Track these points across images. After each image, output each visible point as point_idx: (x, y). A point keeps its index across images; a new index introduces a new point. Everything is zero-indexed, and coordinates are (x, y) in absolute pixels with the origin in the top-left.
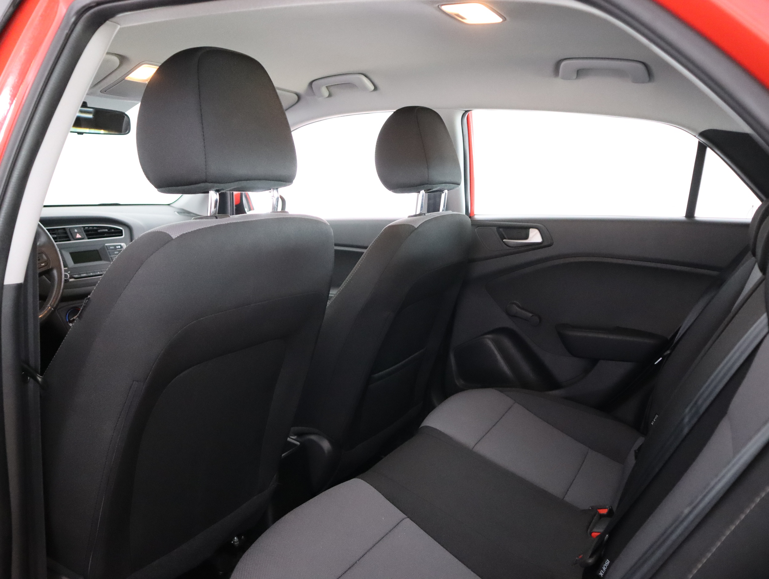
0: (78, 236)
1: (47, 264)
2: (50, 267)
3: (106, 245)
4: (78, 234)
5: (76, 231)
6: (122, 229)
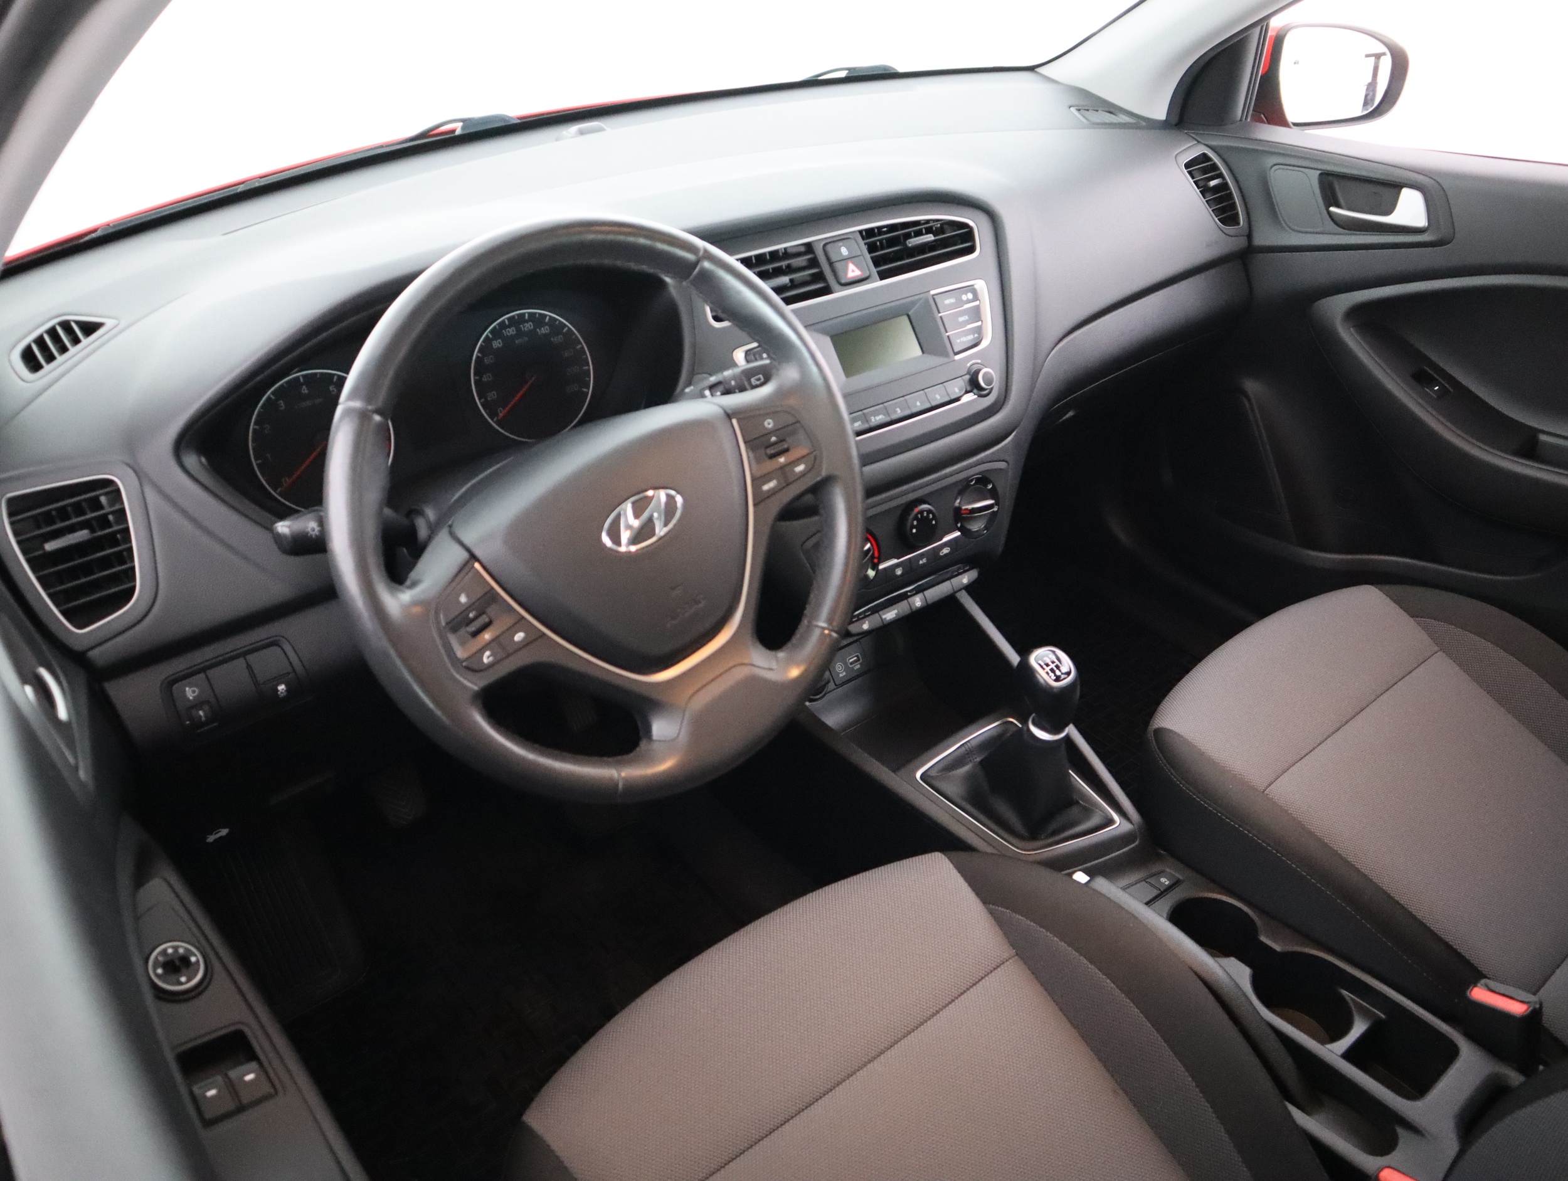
0: (853, 272)
1: (814, 464)
2: (824, 473)
3: (933, 292)
4: (851, 266)
5: (844, 251)
6: (971, 223)
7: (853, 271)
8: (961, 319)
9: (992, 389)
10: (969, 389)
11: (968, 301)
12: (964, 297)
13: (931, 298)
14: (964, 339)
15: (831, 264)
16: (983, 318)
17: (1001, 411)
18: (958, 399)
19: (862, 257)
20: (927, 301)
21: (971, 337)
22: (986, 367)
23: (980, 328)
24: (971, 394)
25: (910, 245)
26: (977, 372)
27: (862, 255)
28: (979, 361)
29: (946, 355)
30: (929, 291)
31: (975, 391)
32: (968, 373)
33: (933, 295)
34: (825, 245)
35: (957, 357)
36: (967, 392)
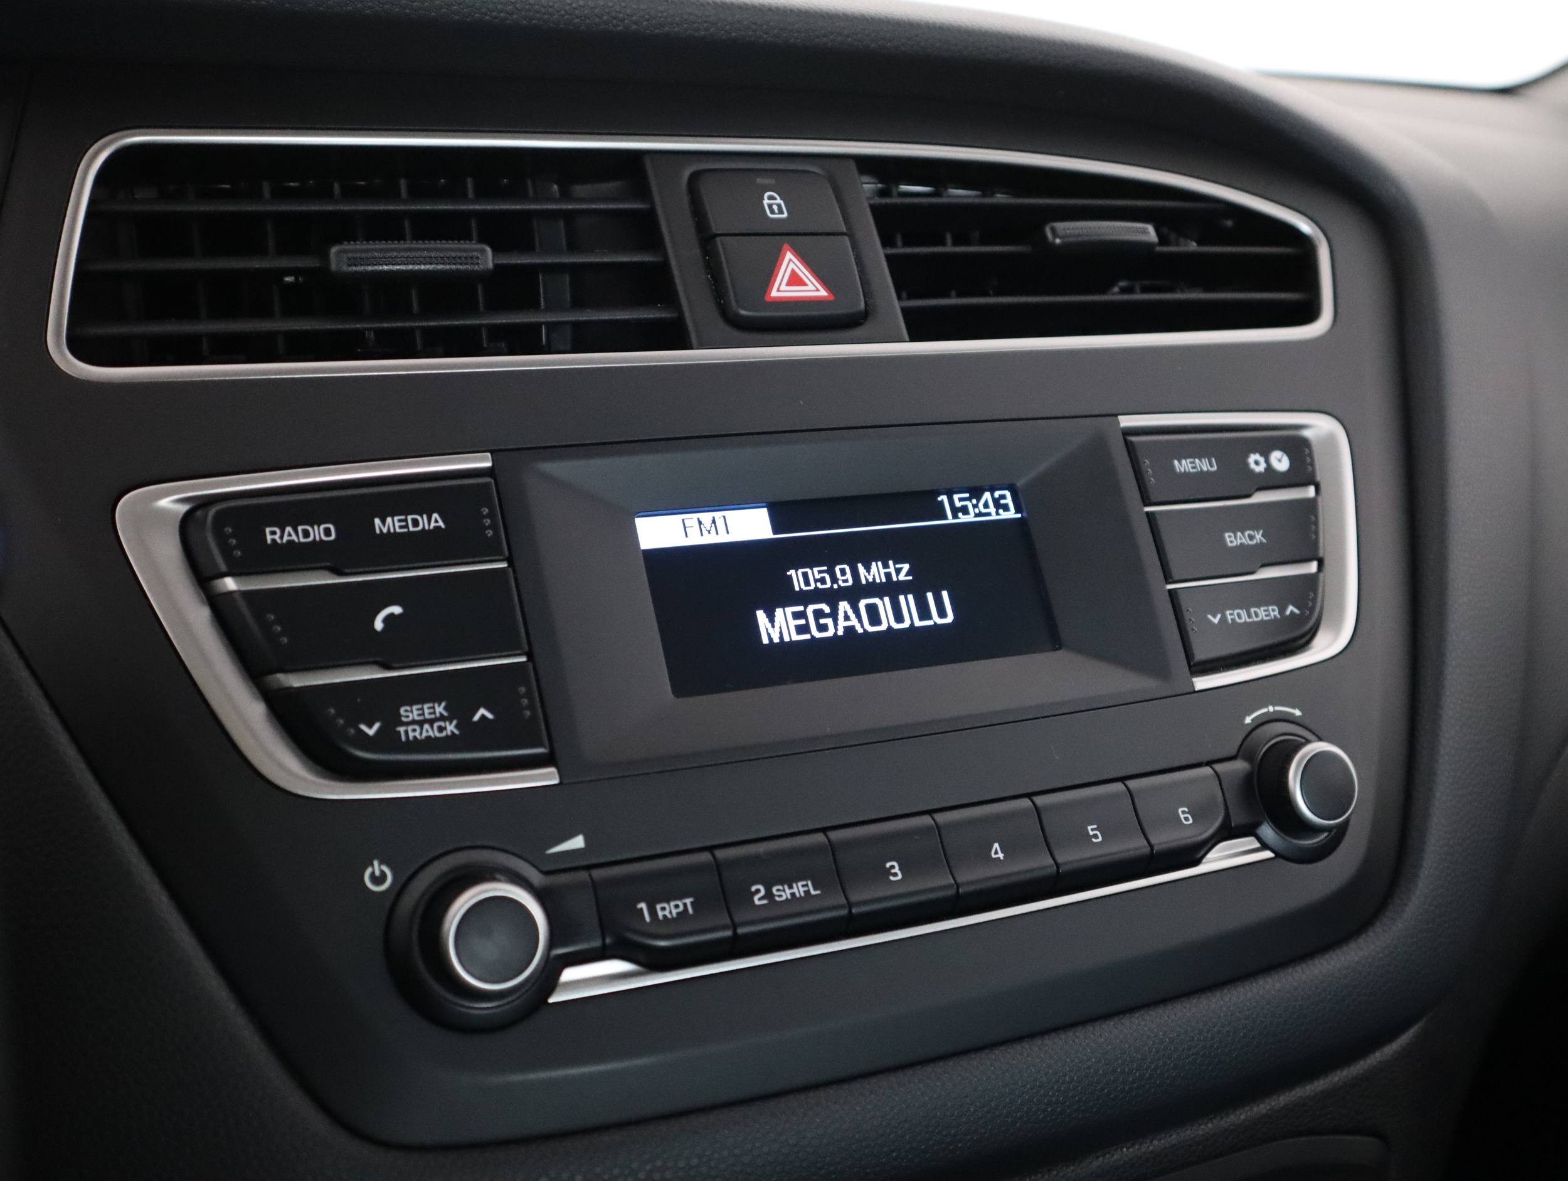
3: (1125, 422)
5: (774, 206)
6: (1304, 226)
8: (1233, 540)
9: (1343, 828)
10: (1237, 820)
11: (1271, 480)
12: (1256, 462)
13: (1120, 438)
14: (1238, 616)
15: (707, 239)
16: (1325, 548)
17: (1378, 927)
18: (1191, 855)
19: (846, 239)
20: (1097, 448)
21: (1267, 613)
22: (1320, 739)
24: (1251, 842)
25: (1058, 241)
26: (1285, 751)
27: (850, 234)
28: (1297, 713)
29: (1157, 669)
30: (1116, 415)
31: (1267, 831)
32: (1244, 751)
33: (1128, 432)
34: (694, 177)
35: (1202, 683)
36: (1227, 832)
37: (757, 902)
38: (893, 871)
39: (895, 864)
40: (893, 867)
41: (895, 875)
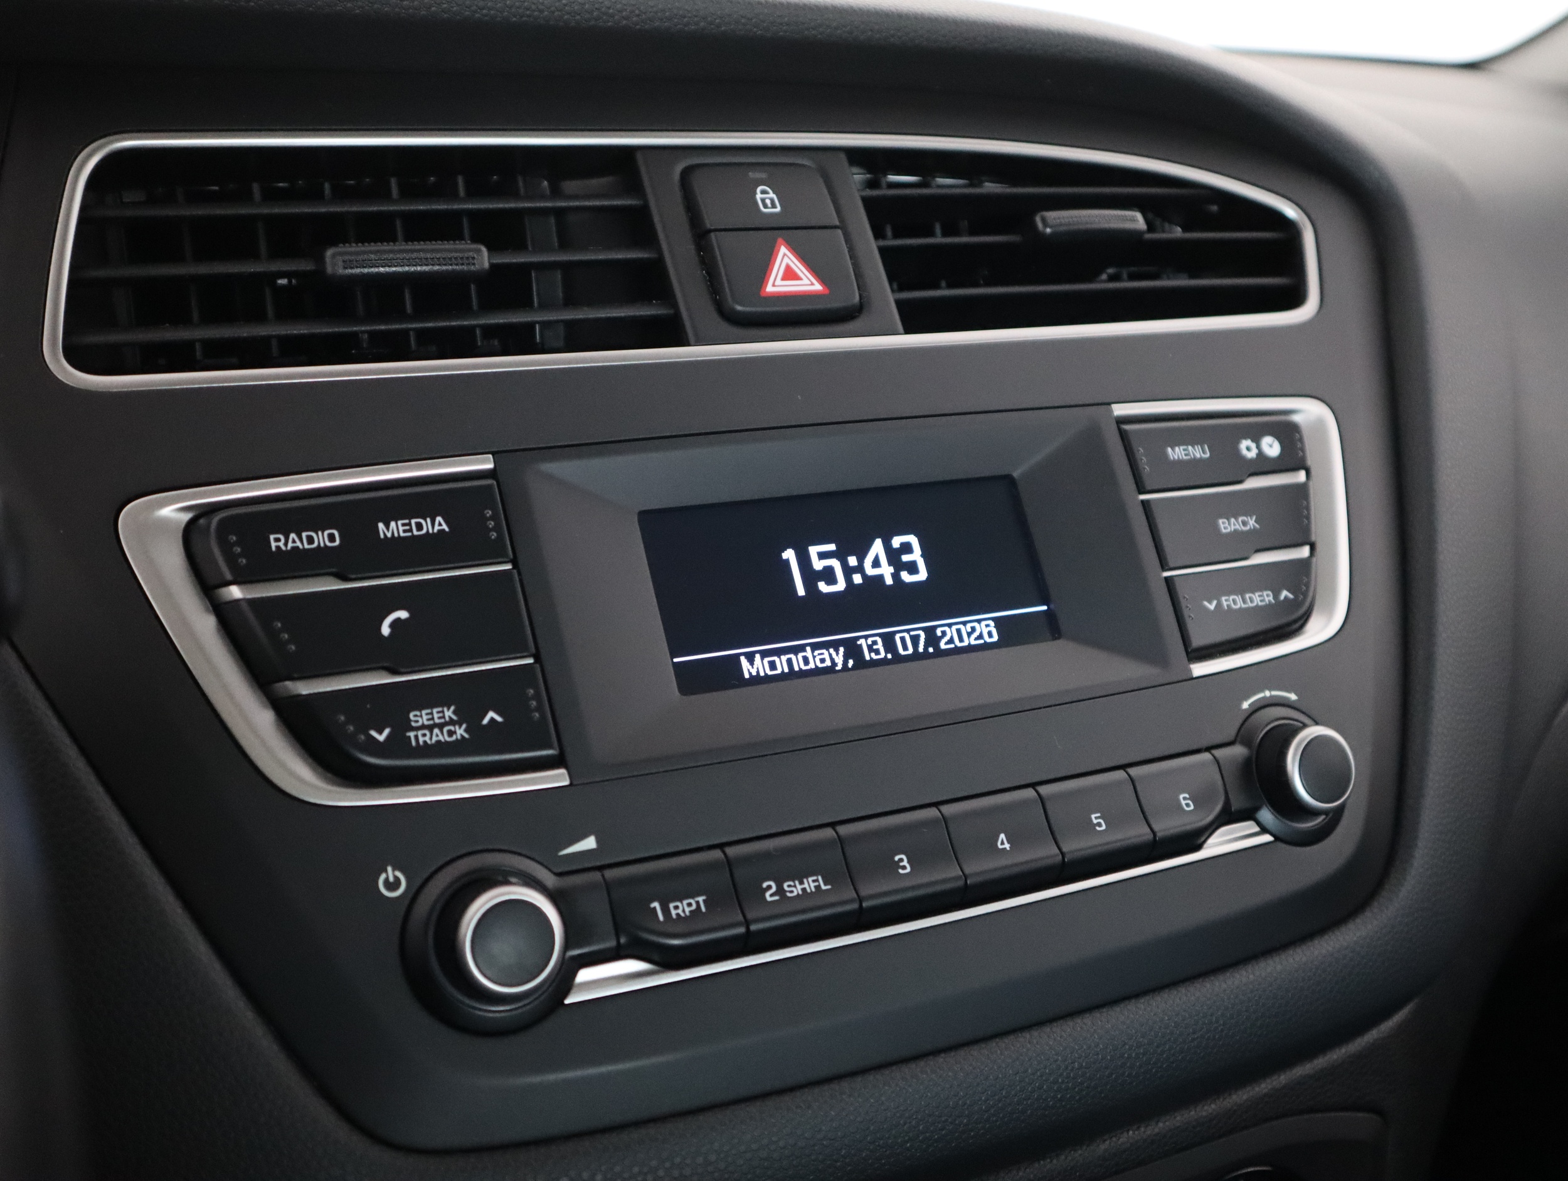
0: (791, 282)
3: (1120, 410)
4: (784, 257)
5: (767, 200)
6: (1290, 211)
7: (790, 274)
8: (1226, 526)
9: (1339, 812)
10: (1236, 805)
11: (1262, 466)
12: (1247, 449)
13: (1114, 426)
14: (1233, 602)
15: (701, 235)
16: (1317, 532)
18: (1191, 841)
19: (839, 232)
20: (1091, 437)
21: (1262, 598)
22: (1317, 723)
23: (1304, 566)
24: (1250, 827)
25: (1048, 230)
26: (1283, 736)
27: (843, 227)
28: (1293, 697)
29: (1155, 655)
30: (1109, 404)
31: (1266, 815)
32: (1242, 736)
33: (1122, 421)
34: (686, 173)
35: (1200, 669)
36: (1228, 817)
37: (769, 899)
38: (901, 864)
39: (903, 857)
40: (901, 860)
41: (904, 868)
